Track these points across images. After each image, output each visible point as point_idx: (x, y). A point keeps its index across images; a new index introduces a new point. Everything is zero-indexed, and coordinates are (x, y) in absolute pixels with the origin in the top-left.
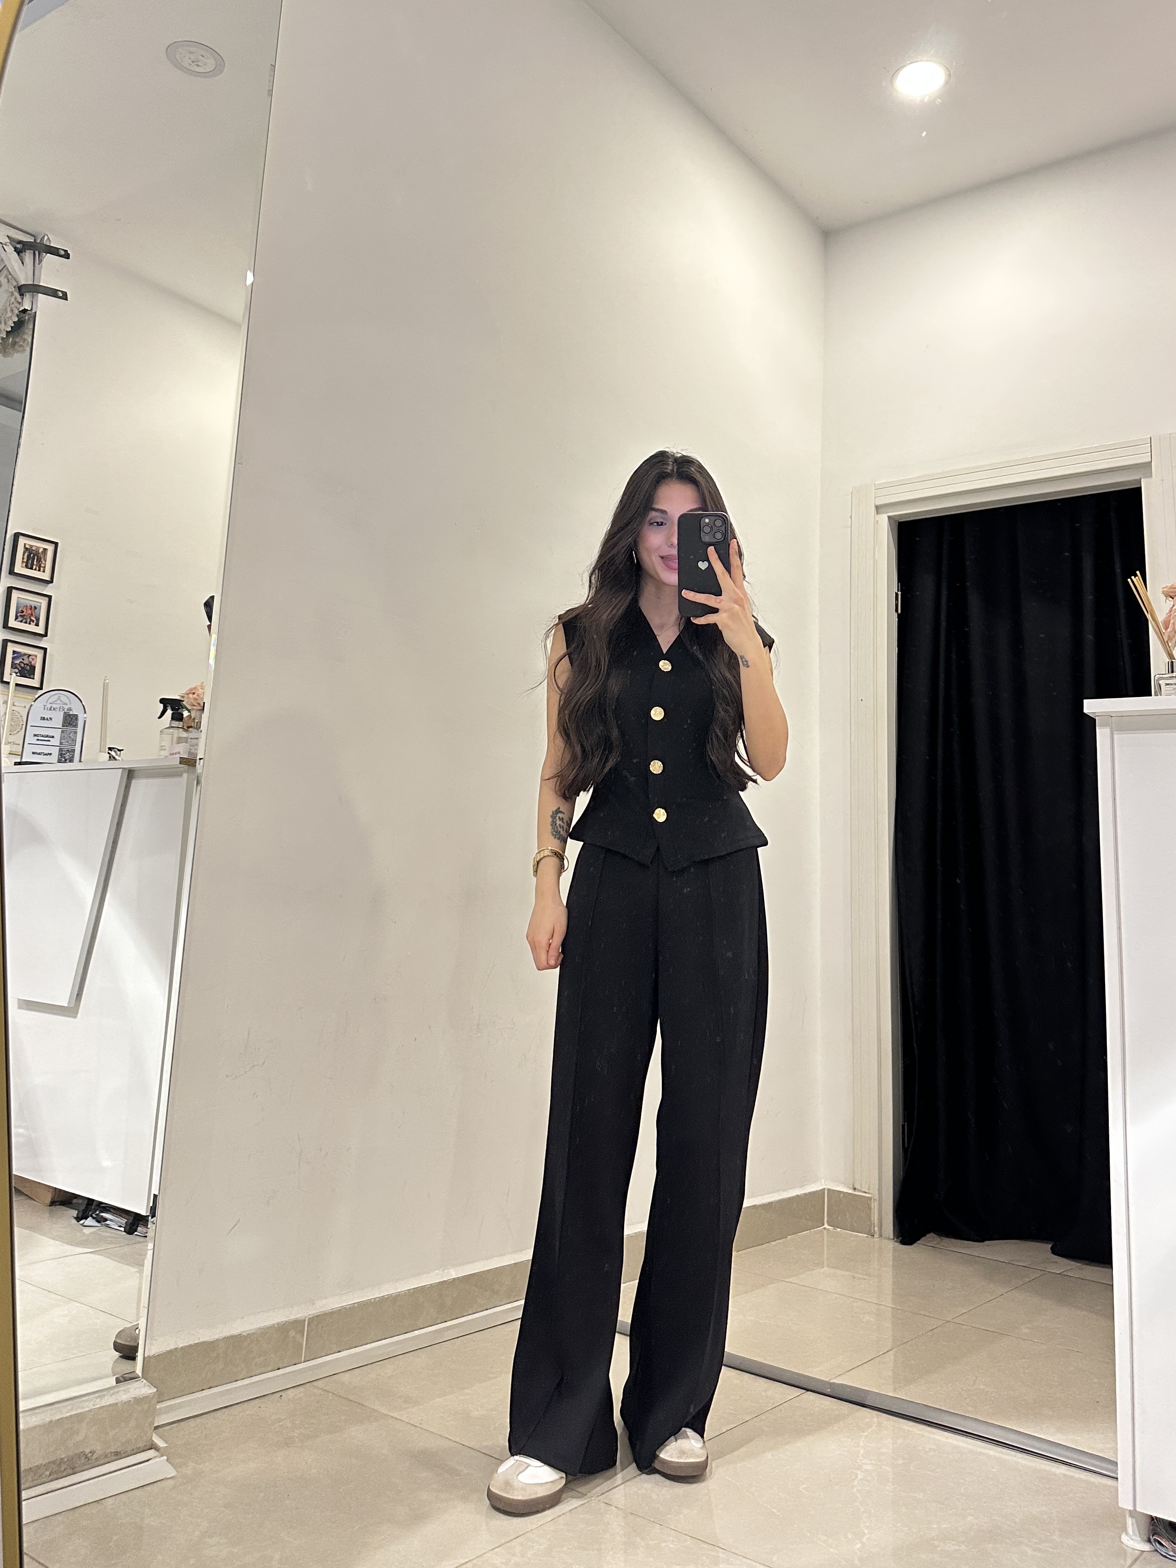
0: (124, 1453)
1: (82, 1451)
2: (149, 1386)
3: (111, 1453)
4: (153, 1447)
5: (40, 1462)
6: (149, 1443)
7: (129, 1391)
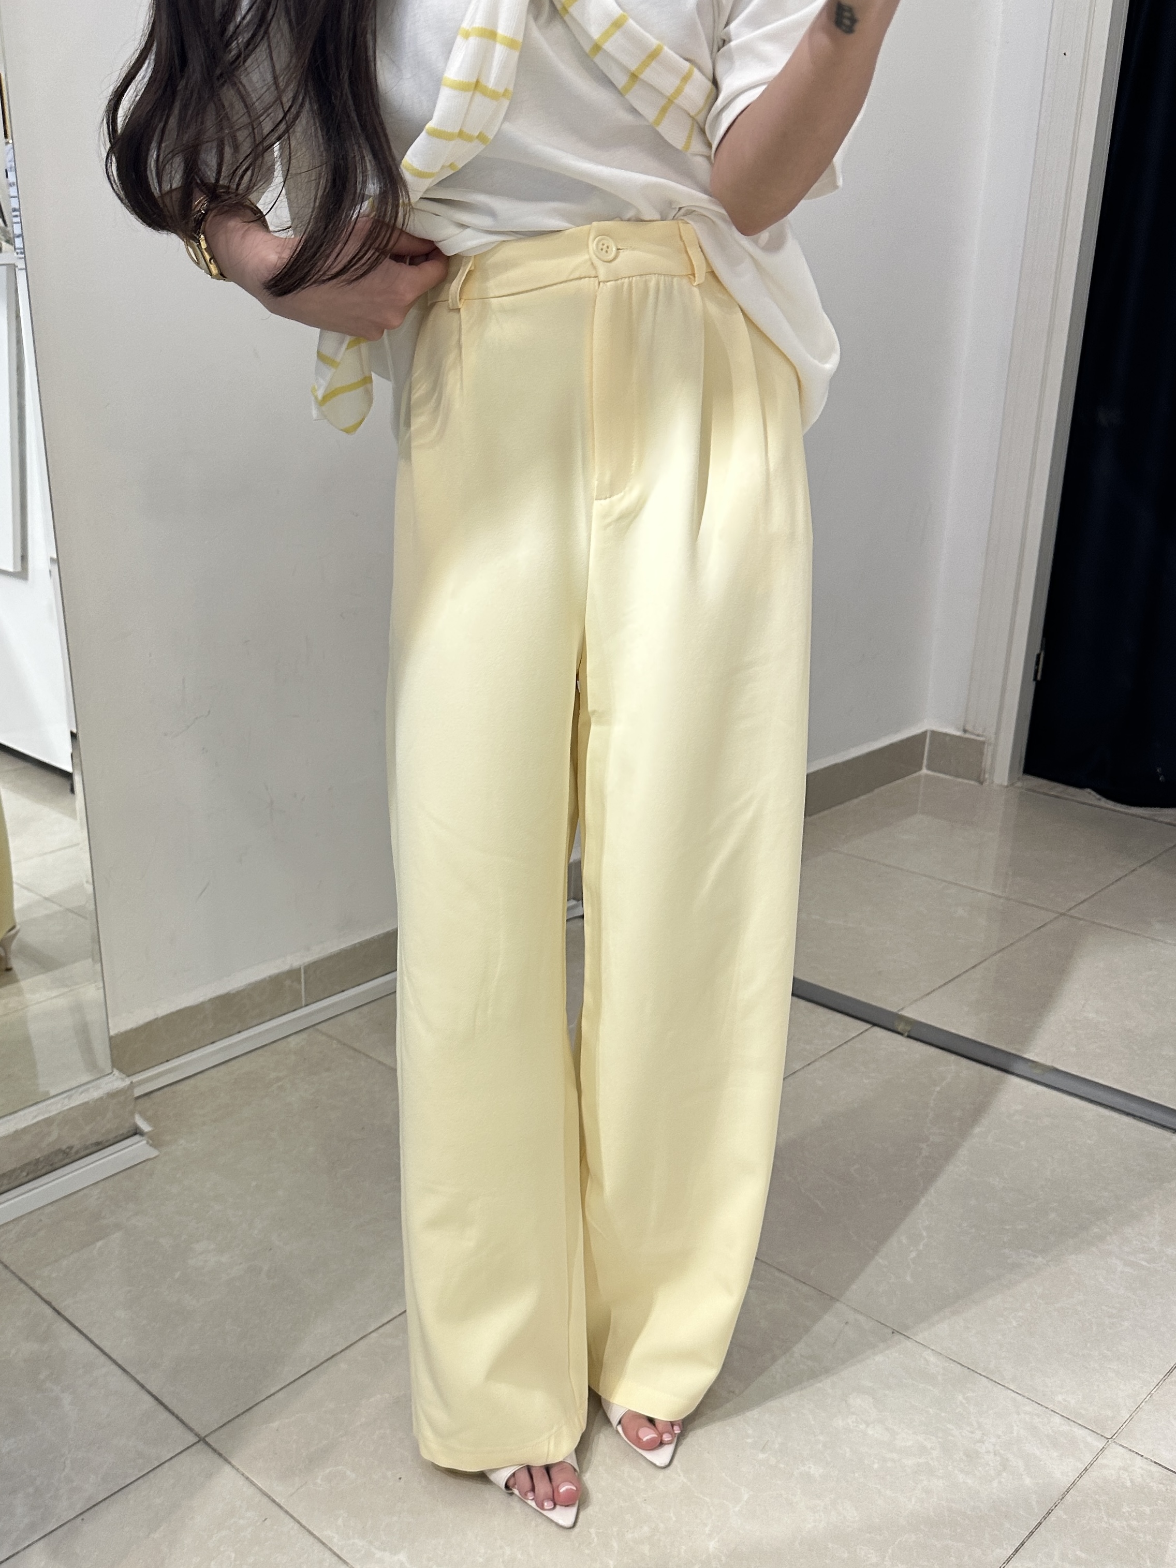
0: (107, 1141)
1: (57, 1147)
2: (121, 1078)
3: (92, 1144)
4: (137, 1132)
5: (13, 1166)
6: (133, 1129)
7: (100, 1088)
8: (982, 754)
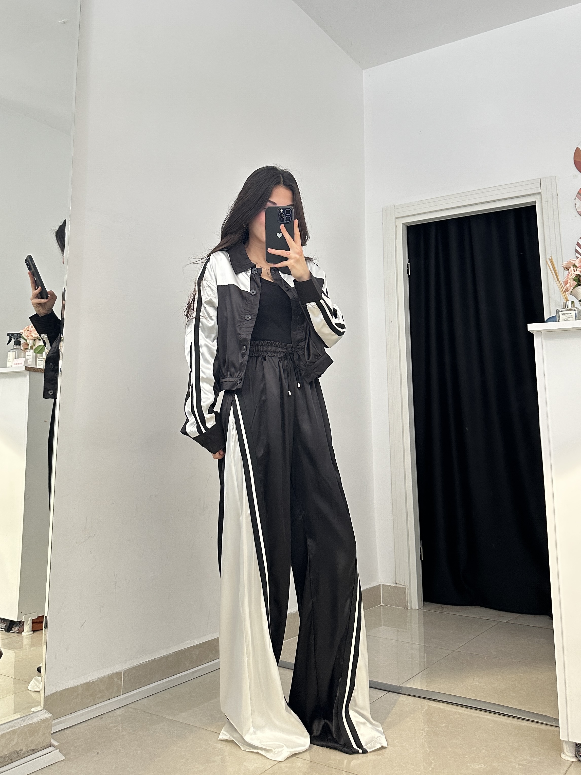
0: (37, 749)
1: (16, 750)
2: (47, 713)
3: (30, 750)
4: (52, 745)
6: (49, 743)
7: (39, 717)
8: (405, 593)
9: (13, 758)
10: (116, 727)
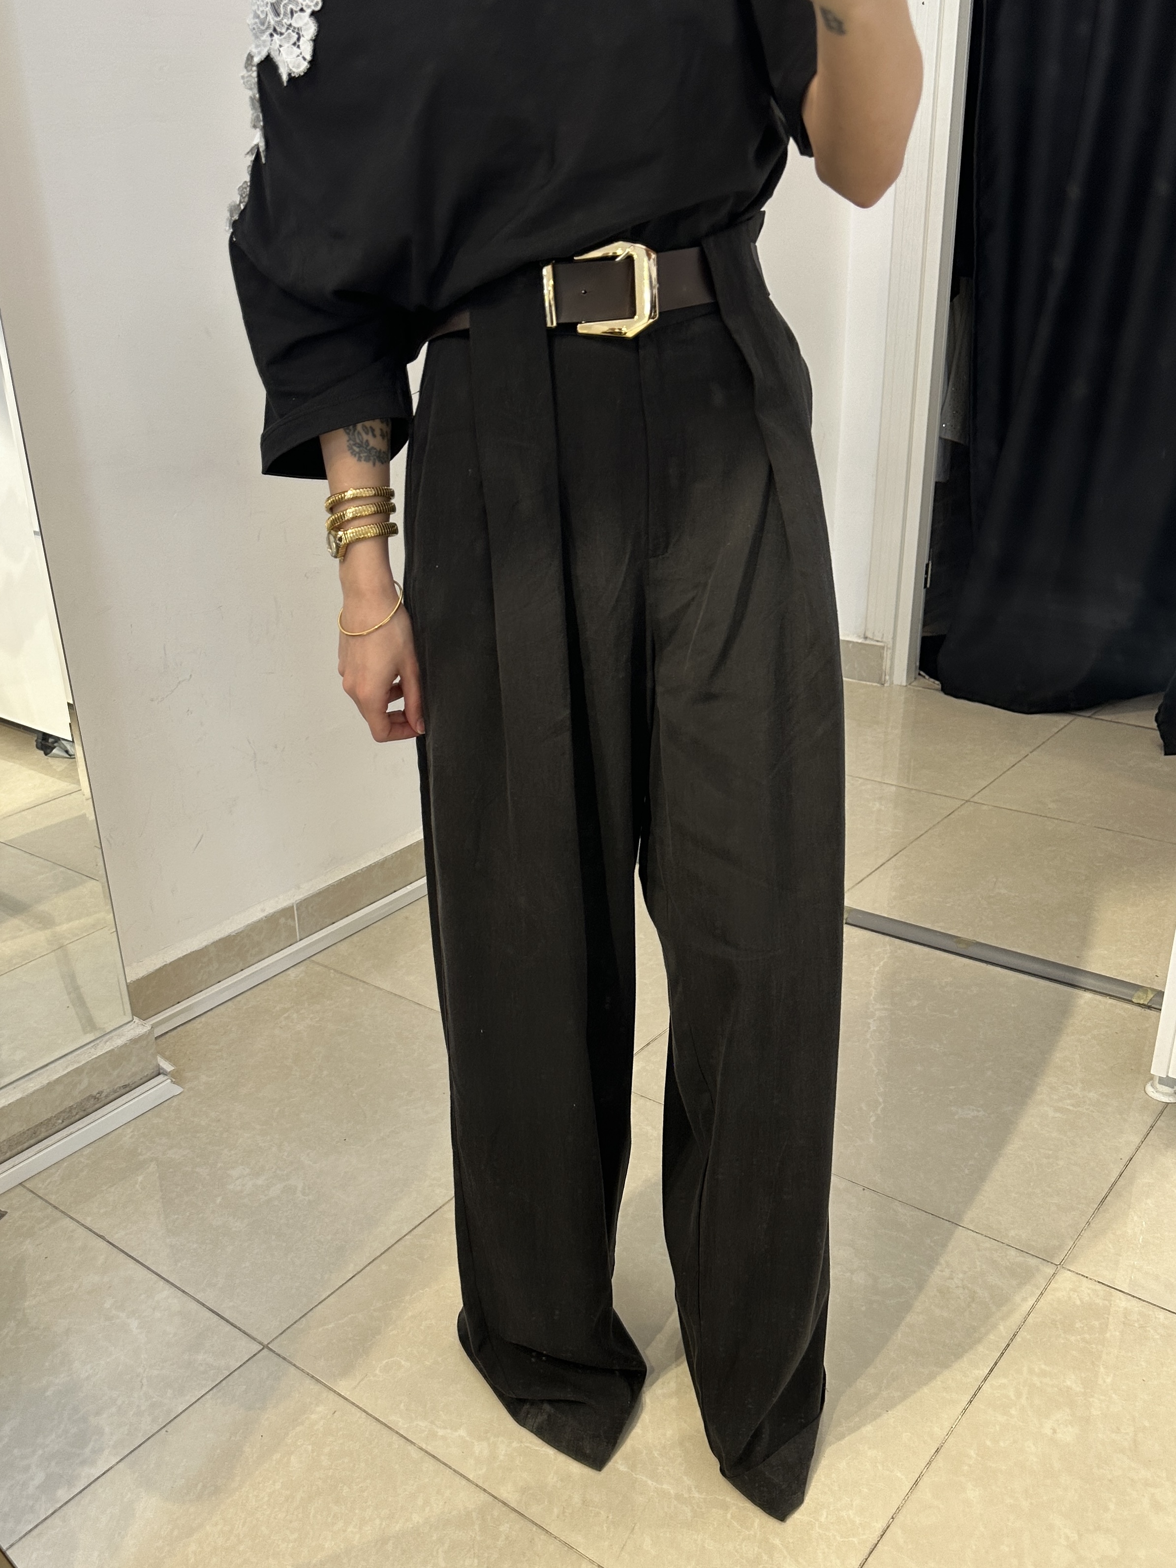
0: (133, 1084)
1: (90, 1095)
2: (141, 1024)
3: (120, 1087)
4: (160, 1072)
6: (156, 1069)
7: (123, 1035)
8: (881, 657)
9: (88, 1107)
10: (288, 1011)
